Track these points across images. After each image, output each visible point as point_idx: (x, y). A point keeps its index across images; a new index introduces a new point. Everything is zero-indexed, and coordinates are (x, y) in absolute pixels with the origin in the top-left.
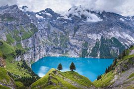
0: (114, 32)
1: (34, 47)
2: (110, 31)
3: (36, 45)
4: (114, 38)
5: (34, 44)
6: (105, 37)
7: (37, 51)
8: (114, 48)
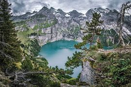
0: (113, 25)
1: (52, 33)
2: (110, 24)
3: (53, 32)
4: (112, 29)
5: (52, 31)
6: (105, 29)
7: (54, 36)
8: (110, 37)
